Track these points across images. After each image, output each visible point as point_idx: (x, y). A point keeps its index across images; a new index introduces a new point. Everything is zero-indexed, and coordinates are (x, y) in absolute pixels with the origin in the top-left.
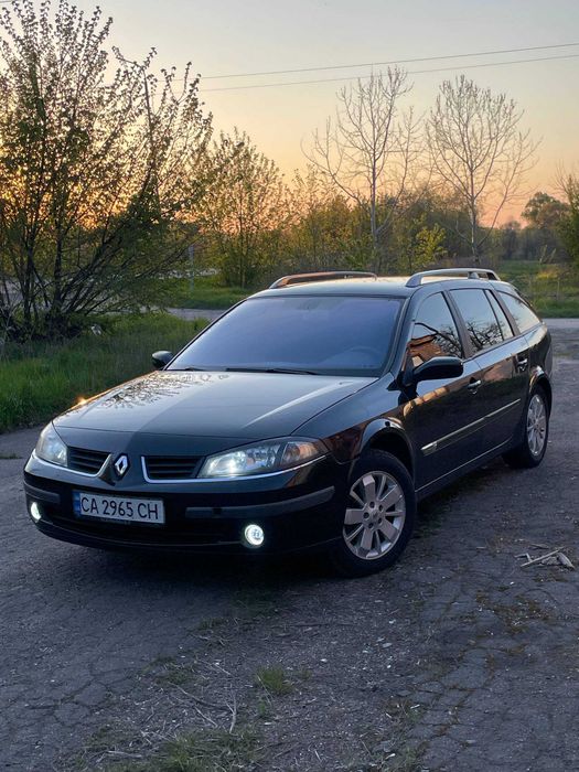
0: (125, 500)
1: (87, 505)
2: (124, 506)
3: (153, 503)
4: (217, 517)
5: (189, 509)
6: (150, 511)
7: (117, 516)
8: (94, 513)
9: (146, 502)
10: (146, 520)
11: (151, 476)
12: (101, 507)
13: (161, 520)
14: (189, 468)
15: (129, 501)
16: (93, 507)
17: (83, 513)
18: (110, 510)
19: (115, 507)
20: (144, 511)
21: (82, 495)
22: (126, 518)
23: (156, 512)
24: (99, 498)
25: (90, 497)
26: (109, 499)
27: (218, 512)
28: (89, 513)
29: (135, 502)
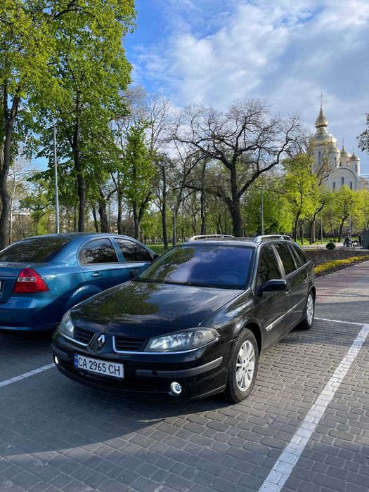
0: (102, 362)
1: (81, 362)
2: (101, 365)
3: (117, 365)
4: (155, 376)
5: (138, 371)
6: (115, 370)
7: (97, 371)
8: (85, 368)
9: (113, 364)
10: (113, 375)
11: (118, 348)
12: (89, 365)
13: (122, 376)
14: (140, 345)
15: (104, 362)
16: (85, 363)
17: (79, 366)
18: (93, 367)
19: (96, 366)
20: (112, 369)
21: (79, 356)
22: (102, 372)
23: (119, 370)
24: (88, 360)
25: (83, 358)
26: (93, 360)
27: (155, 373)
28: (82, 367)
29: (107, 364)
